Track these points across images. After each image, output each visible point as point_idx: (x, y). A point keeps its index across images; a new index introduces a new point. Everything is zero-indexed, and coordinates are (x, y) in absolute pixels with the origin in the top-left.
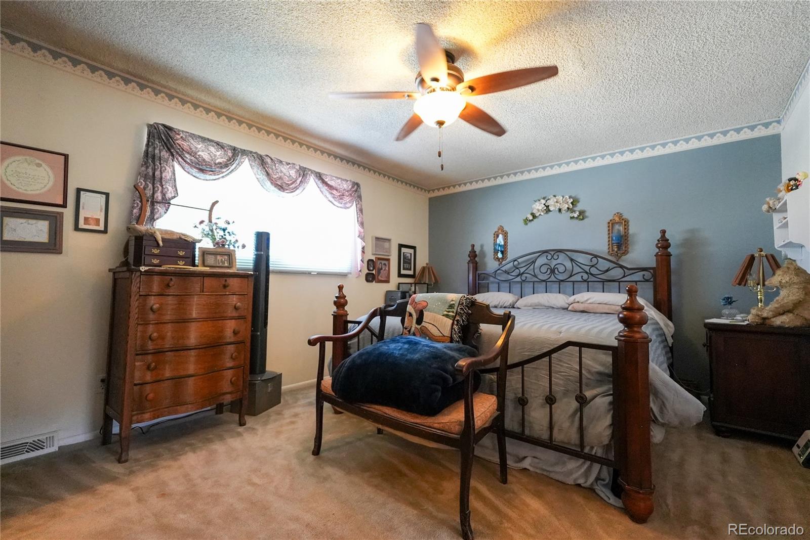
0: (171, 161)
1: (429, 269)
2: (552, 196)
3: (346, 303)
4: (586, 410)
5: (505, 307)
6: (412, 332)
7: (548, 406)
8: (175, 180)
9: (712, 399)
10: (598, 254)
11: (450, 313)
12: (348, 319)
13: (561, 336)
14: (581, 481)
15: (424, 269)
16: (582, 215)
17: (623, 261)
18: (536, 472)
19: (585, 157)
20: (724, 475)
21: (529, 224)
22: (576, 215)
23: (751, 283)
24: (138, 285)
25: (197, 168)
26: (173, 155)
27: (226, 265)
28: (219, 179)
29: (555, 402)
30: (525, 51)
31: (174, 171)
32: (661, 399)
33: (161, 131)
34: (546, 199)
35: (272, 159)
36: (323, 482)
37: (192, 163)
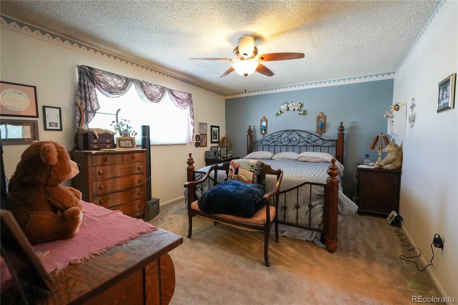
0: (94, 88)
1: (226, 138)
2: (290, 102)
3: (193, 162)
4: (312, 210)
5: (267, 159)
6: (233, 178)
7: (296, 209)
8: (97, 99)
9: (358, 199)
10: (312, 133)
11: (252, 170)
12: (195, 171)
13: (302, 179)
14: (309, 239)
15: (224, 138)
16: (305, 113)
17: (323, 136)
18: (290, 237)
19: (307, 83)
20: (362, 231)
21: (279, 116)
22: (302, 113)
23: (376, 148)
24: (91, 161)
25: (108, 91)
26: (94, 84)
27: (131, 145)
28: (119, 96)
29: (299, 208)
30: (288, 40)
31: (96, 93)
32: (342, 205)
33: (87, 70)
34: (288, 104)
35: (146, 83)
36: (198, 250)
37: (106, 89)
